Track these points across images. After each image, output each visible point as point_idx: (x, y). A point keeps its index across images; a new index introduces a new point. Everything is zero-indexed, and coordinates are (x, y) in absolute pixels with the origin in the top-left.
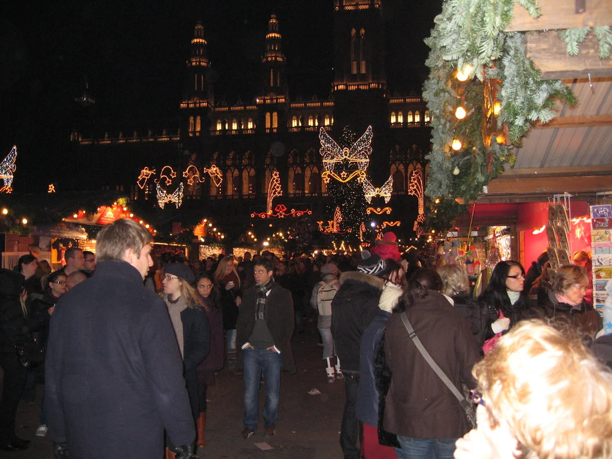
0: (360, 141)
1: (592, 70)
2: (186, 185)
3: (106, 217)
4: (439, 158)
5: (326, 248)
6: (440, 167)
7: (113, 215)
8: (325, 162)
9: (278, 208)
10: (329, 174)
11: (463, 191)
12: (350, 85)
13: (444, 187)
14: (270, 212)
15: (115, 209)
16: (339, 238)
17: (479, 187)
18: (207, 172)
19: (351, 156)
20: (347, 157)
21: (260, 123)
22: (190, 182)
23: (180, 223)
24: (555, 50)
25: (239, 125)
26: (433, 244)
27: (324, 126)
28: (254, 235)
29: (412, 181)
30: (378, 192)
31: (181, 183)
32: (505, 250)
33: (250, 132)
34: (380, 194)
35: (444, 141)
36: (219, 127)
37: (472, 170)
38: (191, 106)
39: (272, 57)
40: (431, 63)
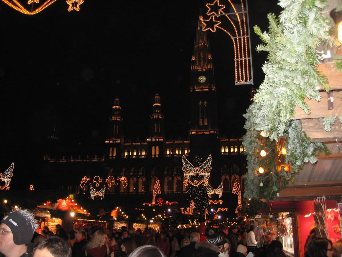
0: (205, 163)
1: (338, 137)
2: (107, 186)
3: (62, 205)
4: (252, 177)
5: (186, 223)
6: (252, 182)
7: (66, 204)
8: (185, 175)
9: (159, 200)
10: (187, 182)
11: (265, 196)
12: (199, 132)
13: (254, 193)
14: (154, 203)
15: (67, 200)
16: (193, 217)
17: (274, 194)
18: (119, 180)
19: (200, 171)
20: (198, 172)
21: (149, 152)
22: (110, 185)
23: (104, 209)
24: (317, 127)
25: (137, 153)
26: (247, 222)
27: (184, 154)
28: (145, 216)
29: (234, 186)
30: (215, 191)
31: (104, 186)
32: (289, 226)
33: (143, 157)
34: (216, 192)
35: (254, 168)
36: (126, 154)
37: (271, 184)
38: (111, 142)
39: (156, 116)
40: (247, 127)
